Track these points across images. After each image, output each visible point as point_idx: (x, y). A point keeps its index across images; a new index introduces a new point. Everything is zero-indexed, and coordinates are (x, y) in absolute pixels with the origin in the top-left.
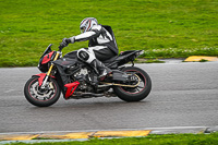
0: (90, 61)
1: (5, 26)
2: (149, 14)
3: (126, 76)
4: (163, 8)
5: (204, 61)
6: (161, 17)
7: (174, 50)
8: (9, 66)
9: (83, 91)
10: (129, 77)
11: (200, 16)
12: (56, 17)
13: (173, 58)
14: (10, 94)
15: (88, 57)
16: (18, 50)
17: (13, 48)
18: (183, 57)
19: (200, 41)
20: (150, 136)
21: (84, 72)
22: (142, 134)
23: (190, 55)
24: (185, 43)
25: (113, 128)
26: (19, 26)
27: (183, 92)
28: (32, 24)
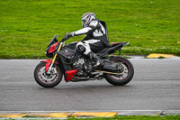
0: (86, 53)
1: (4, 26)
2: (120, 19)
3: (114, 65)
4: (131, 14)
5: (162, 58)
6: (129, 21)
7: (138, 49)
8: (7, 58)
9: (80, 76)
10: (117, 67)
11: (161, 22)
12: (45, 20)
13: (138, 55)
14: (6, 80)
15: (85, 50)
16: (14, 46)
17: (10, 44)
18: (145, 54)
19: (159, 42)
20: (116, 117)
21: (82, 61)
22: (111, 115)
23: (151, 53)
24: (147, 43)
25: (87, 110)
26: (16, 26)
27: (144, 82)
28: (26, 25)
